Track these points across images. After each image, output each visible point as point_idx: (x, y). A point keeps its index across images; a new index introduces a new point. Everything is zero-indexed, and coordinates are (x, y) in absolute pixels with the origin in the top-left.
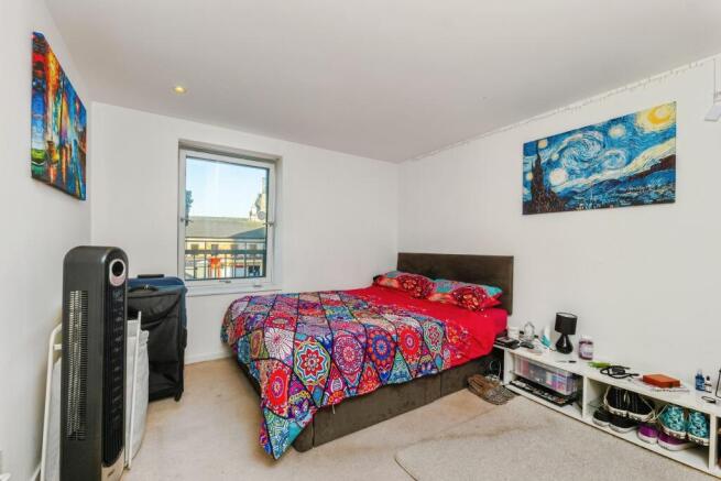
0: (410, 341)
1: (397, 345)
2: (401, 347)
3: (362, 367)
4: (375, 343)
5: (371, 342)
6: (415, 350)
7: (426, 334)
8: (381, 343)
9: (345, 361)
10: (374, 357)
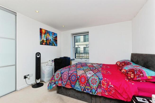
0: (83, 80)
1: (78, 79)
2: (79, 80)
3: (67, 81)
4: (72, 76)
5: (71, 76)
6: (84, 83)
7: (90, 80)
8: (74, 77)
9: (64, 78)
10: (71, 80)
